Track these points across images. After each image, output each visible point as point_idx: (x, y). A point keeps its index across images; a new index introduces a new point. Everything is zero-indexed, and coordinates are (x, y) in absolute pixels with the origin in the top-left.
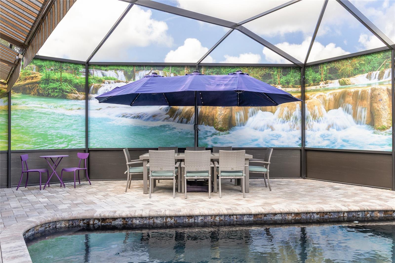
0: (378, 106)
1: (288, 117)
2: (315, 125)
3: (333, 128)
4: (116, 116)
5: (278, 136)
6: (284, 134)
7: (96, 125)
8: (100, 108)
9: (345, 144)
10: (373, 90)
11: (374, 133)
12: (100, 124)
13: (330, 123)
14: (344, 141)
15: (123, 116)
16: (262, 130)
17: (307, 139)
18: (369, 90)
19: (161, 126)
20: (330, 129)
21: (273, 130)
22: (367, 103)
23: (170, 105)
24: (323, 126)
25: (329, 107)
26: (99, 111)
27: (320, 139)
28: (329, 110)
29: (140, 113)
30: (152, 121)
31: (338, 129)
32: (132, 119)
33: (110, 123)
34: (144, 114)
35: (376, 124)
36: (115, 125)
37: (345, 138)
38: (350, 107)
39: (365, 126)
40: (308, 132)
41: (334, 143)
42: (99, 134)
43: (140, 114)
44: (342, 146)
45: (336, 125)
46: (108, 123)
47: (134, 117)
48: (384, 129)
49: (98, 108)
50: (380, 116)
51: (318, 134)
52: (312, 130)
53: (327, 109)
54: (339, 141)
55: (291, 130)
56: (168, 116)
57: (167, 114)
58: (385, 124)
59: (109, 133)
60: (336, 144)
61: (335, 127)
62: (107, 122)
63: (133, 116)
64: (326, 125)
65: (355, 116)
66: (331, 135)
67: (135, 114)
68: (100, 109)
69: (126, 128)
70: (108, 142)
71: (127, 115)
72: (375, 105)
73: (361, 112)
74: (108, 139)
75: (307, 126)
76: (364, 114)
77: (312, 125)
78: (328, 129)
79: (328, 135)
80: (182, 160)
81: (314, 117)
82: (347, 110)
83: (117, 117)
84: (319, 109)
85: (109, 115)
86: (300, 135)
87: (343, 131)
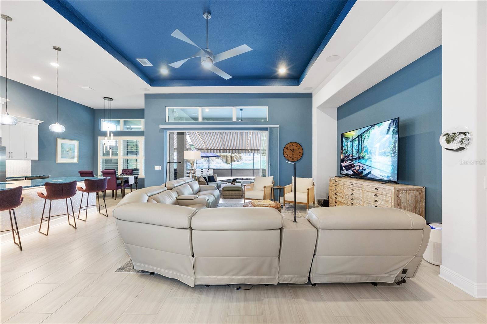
0: (228, 159)
1: (206, 160)
2: (212, 162)
5: (204, 165)
6: (205, 165)
10: (227, 155)
14: (220, 166)
16: (200, 164)
18: (226, 155)
21: (203, 164)
22: (226, 158)
38: (222, 158)
39: (225, 163)
48: (229, 164)
50: (228, 161)
55: (206, 164)
58: (229, 163)
65: (223, 160)
75: (210, 163)
76: (225, 160)
78: (216, 163)
80: (202, 172)
81: (212, 160)
82: (221, 159)
86: (208, 165)
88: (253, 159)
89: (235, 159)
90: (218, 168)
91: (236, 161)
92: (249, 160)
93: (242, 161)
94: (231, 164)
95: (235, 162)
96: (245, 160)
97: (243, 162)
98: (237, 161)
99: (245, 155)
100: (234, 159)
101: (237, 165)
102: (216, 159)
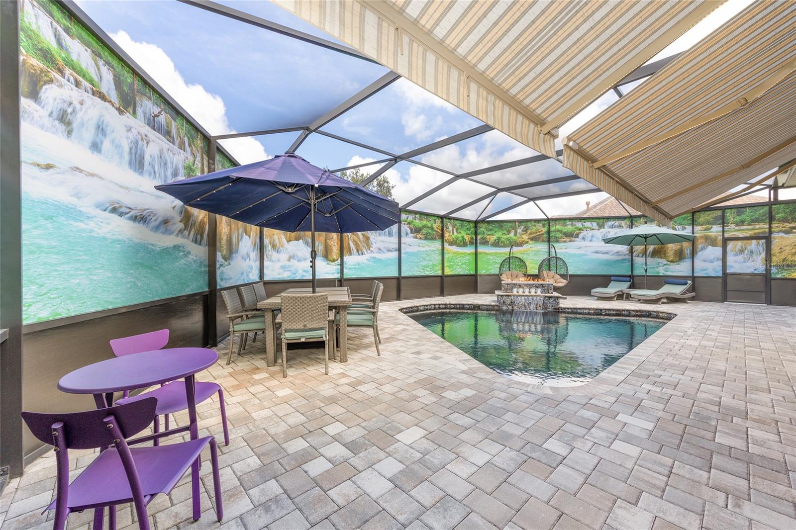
0: (331, 243)
2: (275, 255)
3: (294, 259)
4: (98, 206)
7: (35, 228)
8: (50, 162)
9: (305, 274)
11: (328, 264)
12: (49, 225)
13: (291, 254)
15: (114, 210)
17: (265, 271)
19: (175, 247)
20: (291, 260)
23: (185, 203)
24: (283, 256)
25: (290, 238)
26: (44, 174)
27: (281, 271)
28: (290, 241)
29: (145, 210)
30: (163, 233)
31: (299, 261)
32: (131, 223)
33: (81, 225)
34: (152, 213)
35: (329, 257)
36: (94, 234)
37: (305, 269)
38: (309, 240)
40: (266, 263)
41: (295, 274)
42: (45, 263)
43: (145, 212)
44: (303, 276)
45: (297, 256)
46: (75, 224)
47: (135, 219)
48: (334, 261)
49: (43, 162)
50: (331, 250)
51: (278, 265)
52: (271, 261)
53: (288, 240)
54: (300, 272)
56: (182, 225)
57: (181, 222)
58: (335, 257)
59: (78, 261)
60: (297, 274)
61: (296, 258)
62: (71, 222)
63: (133, 213)
64: (286, 256)
66: (293, 266)
67: (136, 209)
68: (48, 167)
69: (119, 246)
70: (74, 295)
71: (121, 207)
72: (328, 241)
73: (319, 246)
74: (77, 281)
77: (271, 256)
78: (289, 261)
79: (289, 266)
81: (274, 246)
82: (307, 243)
83: (99, 211)
84: (279, 239)
85: (79, 198)
87: (303, 262)
88: (397, 246)
89: (352, 245)
90: (298, 277)
91: (355, 251)
92: (389, 250)
93: (372, 251)
94: (339, 261)
95: (351, 254)
96: (380, 249)
97: (373, 255)
98: (358, 251)
99: (380, 235)
100: (349, 245)
101: (358, 264)
102: (289, 241)
